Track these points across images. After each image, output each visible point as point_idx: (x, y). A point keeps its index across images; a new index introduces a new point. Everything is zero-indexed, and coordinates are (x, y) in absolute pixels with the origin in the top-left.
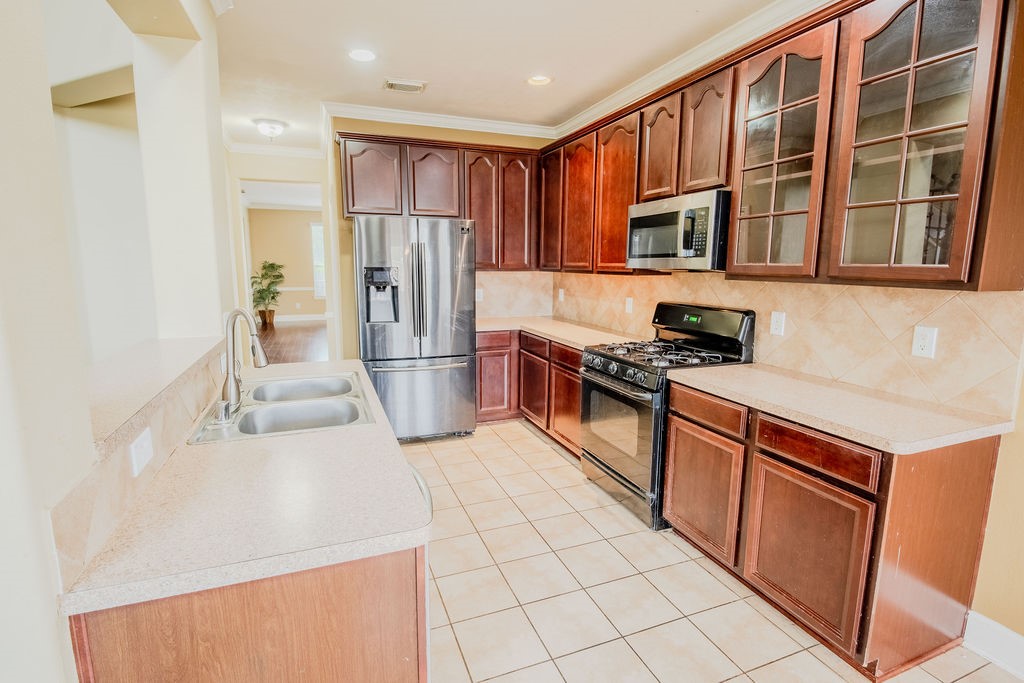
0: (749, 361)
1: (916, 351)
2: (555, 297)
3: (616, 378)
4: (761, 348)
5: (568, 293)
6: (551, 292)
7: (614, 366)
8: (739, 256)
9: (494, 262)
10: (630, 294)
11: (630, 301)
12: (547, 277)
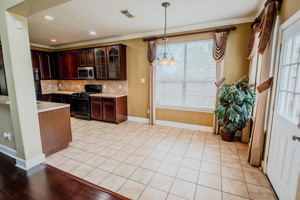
0: (101, 92)
1: (119, 88)
2: (58, 86)
3: (81, 97)
4: (103, 91)
5: (62, 85)
6: (57, 85)
7: (79, 96)
8: (98, 77)
9: (42, 78)
10: (79, 84)
11: (79, 85)
12: (55, 81)
